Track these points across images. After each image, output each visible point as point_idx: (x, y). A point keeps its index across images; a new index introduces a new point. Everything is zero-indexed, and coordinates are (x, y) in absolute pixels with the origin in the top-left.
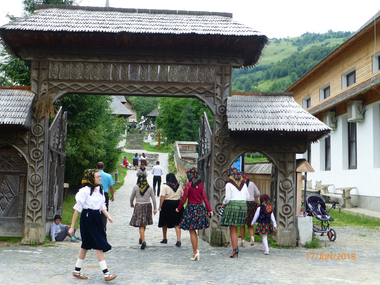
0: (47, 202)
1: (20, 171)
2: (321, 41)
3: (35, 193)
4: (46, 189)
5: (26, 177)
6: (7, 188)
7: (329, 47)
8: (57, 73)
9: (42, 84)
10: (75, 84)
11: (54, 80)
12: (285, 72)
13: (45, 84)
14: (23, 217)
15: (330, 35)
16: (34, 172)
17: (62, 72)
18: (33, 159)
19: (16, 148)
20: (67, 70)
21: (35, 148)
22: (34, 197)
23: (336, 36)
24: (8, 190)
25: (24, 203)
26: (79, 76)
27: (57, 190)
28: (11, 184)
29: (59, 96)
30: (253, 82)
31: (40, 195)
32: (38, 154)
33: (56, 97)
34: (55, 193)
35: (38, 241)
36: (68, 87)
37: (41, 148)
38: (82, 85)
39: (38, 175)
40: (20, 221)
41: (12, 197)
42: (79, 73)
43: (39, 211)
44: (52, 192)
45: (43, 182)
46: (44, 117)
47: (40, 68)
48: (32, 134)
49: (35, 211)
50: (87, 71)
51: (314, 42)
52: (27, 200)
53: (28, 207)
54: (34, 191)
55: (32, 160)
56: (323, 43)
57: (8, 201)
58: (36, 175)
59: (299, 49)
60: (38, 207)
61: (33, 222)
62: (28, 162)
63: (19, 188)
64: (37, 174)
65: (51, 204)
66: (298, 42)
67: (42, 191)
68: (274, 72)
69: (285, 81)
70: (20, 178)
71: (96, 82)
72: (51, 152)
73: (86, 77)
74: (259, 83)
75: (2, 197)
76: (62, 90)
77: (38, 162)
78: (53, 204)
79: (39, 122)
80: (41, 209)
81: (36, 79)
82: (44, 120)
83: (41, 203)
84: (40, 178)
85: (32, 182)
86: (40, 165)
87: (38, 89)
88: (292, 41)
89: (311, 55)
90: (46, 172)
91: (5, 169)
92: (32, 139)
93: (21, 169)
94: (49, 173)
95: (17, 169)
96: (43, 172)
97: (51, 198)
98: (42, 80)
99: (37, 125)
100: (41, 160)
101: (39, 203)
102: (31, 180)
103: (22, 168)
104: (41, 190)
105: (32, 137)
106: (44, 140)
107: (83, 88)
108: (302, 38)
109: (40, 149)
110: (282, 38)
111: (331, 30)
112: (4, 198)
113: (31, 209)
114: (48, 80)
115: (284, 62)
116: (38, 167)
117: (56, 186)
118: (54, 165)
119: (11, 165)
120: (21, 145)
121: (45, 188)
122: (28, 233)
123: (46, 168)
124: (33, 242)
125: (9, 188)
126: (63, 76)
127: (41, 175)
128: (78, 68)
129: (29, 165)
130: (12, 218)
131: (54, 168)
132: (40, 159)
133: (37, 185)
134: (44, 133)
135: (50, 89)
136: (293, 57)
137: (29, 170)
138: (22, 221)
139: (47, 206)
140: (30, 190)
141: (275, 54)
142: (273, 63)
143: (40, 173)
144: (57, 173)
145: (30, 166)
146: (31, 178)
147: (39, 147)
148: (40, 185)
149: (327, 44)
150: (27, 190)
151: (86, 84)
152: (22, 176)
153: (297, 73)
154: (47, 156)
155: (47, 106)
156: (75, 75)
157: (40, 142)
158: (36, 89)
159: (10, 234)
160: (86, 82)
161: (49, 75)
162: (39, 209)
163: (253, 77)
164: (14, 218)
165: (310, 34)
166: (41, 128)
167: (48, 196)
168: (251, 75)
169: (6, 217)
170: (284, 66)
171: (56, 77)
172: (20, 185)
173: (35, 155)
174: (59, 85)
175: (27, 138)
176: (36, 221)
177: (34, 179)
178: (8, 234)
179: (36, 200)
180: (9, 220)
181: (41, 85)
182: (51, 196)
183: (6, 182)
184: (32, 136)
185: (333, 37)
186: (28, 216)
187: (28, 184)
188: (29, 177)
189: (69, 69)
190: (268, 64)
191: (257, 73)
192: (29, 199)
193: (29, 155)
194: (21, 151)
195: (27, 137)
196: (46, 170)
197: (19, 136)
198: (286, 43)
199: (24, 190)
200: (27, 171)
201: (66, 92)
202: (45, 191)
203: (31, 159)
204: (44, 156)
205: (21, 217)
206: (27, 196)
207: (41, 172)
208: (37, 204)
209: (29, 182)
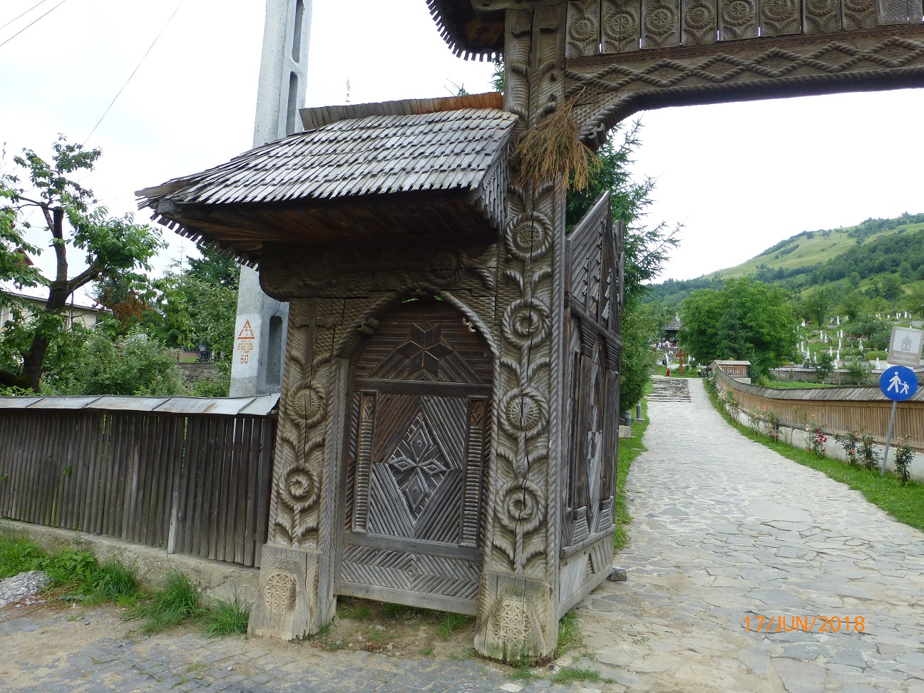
0: (565, 494)
1: (470, 383)
2: (891, 228)
3: (521, 461)
4: (559, 448)
5: (488, 405)
6: (427, 439)
7: (908, 235)
8: (594, 37)
9: (541, 80)
10: (660, 66)
11: (582, 61)
12: (840, 273)
13: (553, 79)
14: (479, 546)
15: (905, 219)
16: (518, 385)
17: (613, 31)
18: (513, 339)
19: (456, 300)
20: (631, 21)
21: (518, 301)
22: (516, 478)
23: (915, 220)
24: (431, 448)
25: (482, 494)
26: (677, 35)
27: (598, 447)
28: (441, 427)
29: (602, 111)
30: (793, 288)
31: (540, 471)
32: (529, 319)
33: (593, 118)
34: (593, 456)
35: (535, 648)
36: (638, 79)
37: (541, 299)
38: (688, 64)
39: (532, 397)
40: (472, 558)
41: (443, 473)
42: (677, 26)
43: (536, 530)
44: (583, 457)
45: (548, 422)
46: (550, 190)
47: (536, 30)
48: (508, 251)
49: (520, 529)
50: (706, 13)
51: (880, 231)
52: (491, 488)
53: (495, 515)
54: (516, 453)
55: (511, 343)
56: (896, 231)
57: (431, 485)
58: (523, 395)
59: (858, 242)
60: (531, 514)
61: (514, 570)
62: (495, 349)
63: (467, 440)
64: (526, 395)
65: (580, 495)
66: (856, 233)
67: (545, 458)
68: (824, 273)
69: (841, 285)
70: (470, 408)
71: (742, 49)
72: (577, 317)
73: (705, 34)
74: (802, 290)
75: (413, 469)
76: (615, 90)
77: (531, 348)
78: (584, 494)
79: (534, 209)
80: (544, 523)
81: (523, 67)
82: (550, 201)
83: (543, 502)
84: (540, 406)
85: (511, 423)
86: (540, 359)
87: (529, 100)
88: (847, 231)
89: (880, 247)
90: (560, 386)
91: (421, 377)
92: (510, 268)
93: (473, 376)
94: (568, 392)
95: (459, 375)
96: (549, 385)
97: (580, 478)
98: (542, 66)
99: (527, 220)
100: (543, 341)
101: (537, 503)
102: (506, 414)
103: (478, 372)
104: (544, 452)
105: (507, 261)
106: (553, 271)
107: (694, 74)
108: (863, 227)
109: (536, 302)
110: (832, 229)
111: (906, 213)
112: (417, 473)
113: (506, 521)
114: (563, 63)
115: (838, 259)
116: (533, 366)
117: (594, 434)
118: (588, 365)
119: (442, 362)
120: (470, 291)
121: (557, 445)
122: (496, 613)
123: (561, 373)
124: (514, 655)
125: (434, 440)
126: (616, 43)
127: (543, 396)
128: (672, 7)
129: (498, 361)
130: (443, 544)
131: (587, 376)
132: (537, 340)
133: (529, 434)
134: (552, 246)
135: (571, 93)
136: (852, 252)
137: (500, 379)
138: (476, 560)
139: (563, 506)
140: (501, 450)
141: (822, 250)
142: (819, 263)
143: (537, 389)
144: (597, 392)
145: (503, 365)
146: (507, 407)
147: (532, 297)
148: (539, 434)
149: (901, 232)
150: (493, 451)
151: (703, 61)
152: (474, 401)
153: (860, 273)
154: (562, 329)
155: (563, 150)
156: (660, 34)
157: (536, 277)
158: (523, 101)
159: (434, 601)
160: (703, 54)
161: (567, 46)
162: (535, 523)
163: (792, 282)
164: (450, 544)
165: (875, 221)
166: (540, 230)
167: (566, 471)
168: (789, 279)
169: (423, 541)
170: (839, 264)
171: (589, 52)
172: (468, 433)
173: (521, 325)
174: (602, 76)
175: (491, 267)
176: (524, 567)
177: (518, 409)
178: (432, 600)
179: (526, 489)
180: (433, 553)
181: (539, 85)
182: (580, 472)
183: (425, 420)
184: (510, 259)
185: (911, 222)
186: (495, 547)
187: (495, 428)
188: (499, 405)
189: (637, 18)
190: (814, 264)
191: (798, 276)
192: (500, 483)
193: (499, 326)
194: (470, 313)
195: (493, 263)
196: (560, 379)
197: (466, 261)
198: (838, 235)
199: (483, 450)
200: (491, 382)
201: (631, 94)
202: (556, 458)
203: (506, 339)
204: (552, 326)
205: (473, 544)
206: (491, 473)
207: (543, 387)
208: (529, 502)
209: (499, 422)
